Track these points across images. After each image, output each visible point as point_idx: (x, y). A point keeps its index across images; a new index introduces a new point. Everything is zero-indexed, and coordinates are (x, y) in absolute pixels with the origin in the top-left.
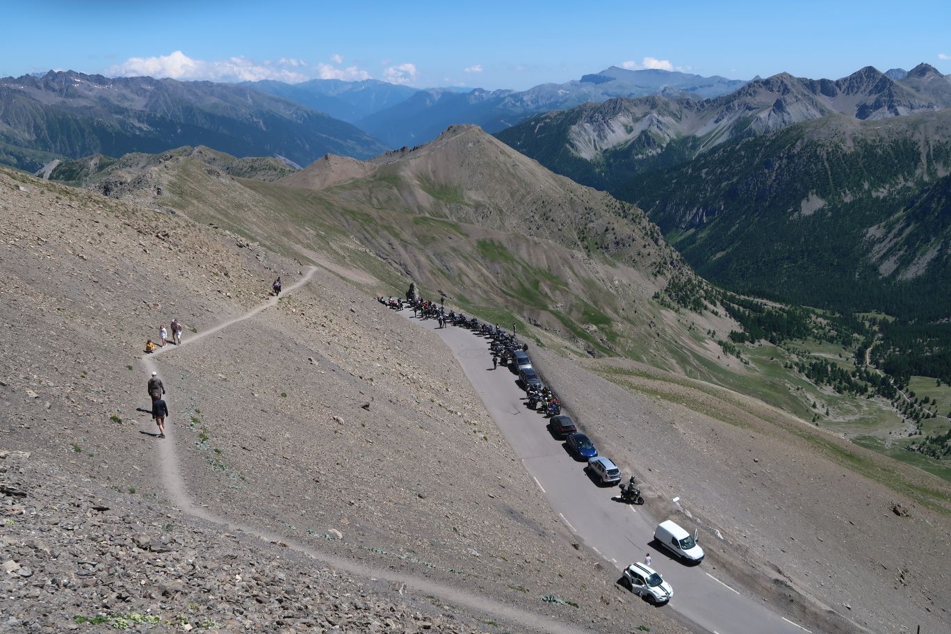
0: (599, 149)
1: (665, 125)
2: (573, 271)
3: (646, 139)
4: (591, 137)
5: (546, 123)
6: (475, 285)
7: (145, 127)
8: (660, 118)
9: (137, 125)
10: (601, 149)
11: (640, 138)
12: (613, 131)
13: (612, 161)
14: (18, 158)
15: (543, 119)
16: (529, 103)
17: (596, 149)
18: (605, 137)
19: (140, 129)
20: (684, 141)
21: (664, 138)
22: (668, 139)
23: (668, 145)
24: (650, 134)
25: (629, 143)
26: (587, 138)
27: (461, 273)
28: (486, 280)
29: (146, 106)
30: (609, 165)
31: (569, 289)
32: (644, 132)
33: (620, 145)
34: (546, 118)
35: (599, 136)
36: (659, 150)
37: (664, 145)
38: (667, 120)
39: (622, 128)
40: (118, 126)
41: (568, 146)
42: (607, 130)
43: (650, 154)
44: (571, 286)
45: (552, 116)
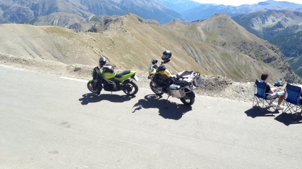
0: (261, 27)
1: (287, 20)
2: (254, 67)
3: (279, 25)
4: (259, 22)
5: (244, 17)
6: (218, 68)
7: (119, 8)
8: (286, 18)
9: (117, 8)
10: (262, 27)
11: (277, 24)
12: (268, 21)
13: (265, 31)
14: (83, 14)
15: (243, 15)
16: (238, 10)
17: (260, 27)
18: (265, 23)
19: (118, 9)
20: (293, 27)
21: (286, 25)
22: (287, 25)
23: (287, 27)
24: (281, 23)
25: (273, 25)
26: (258, 23)
27: (214, 64)
28: (222, 67)
29: (120, 2)
30: (264, 33)
31: (252, 73)
32: (279, 22)
33: (269, 26)
34: (244, 15)
35: (262, 22)
36: (283, 29)
37: (286, 27)
38: (289, 19)
39: (271, 20)
40: (111, 8)
41: (251, 25)
42: (266, 21)
43: (280, 30)
44: (252, 72)
45: (247, 15)
